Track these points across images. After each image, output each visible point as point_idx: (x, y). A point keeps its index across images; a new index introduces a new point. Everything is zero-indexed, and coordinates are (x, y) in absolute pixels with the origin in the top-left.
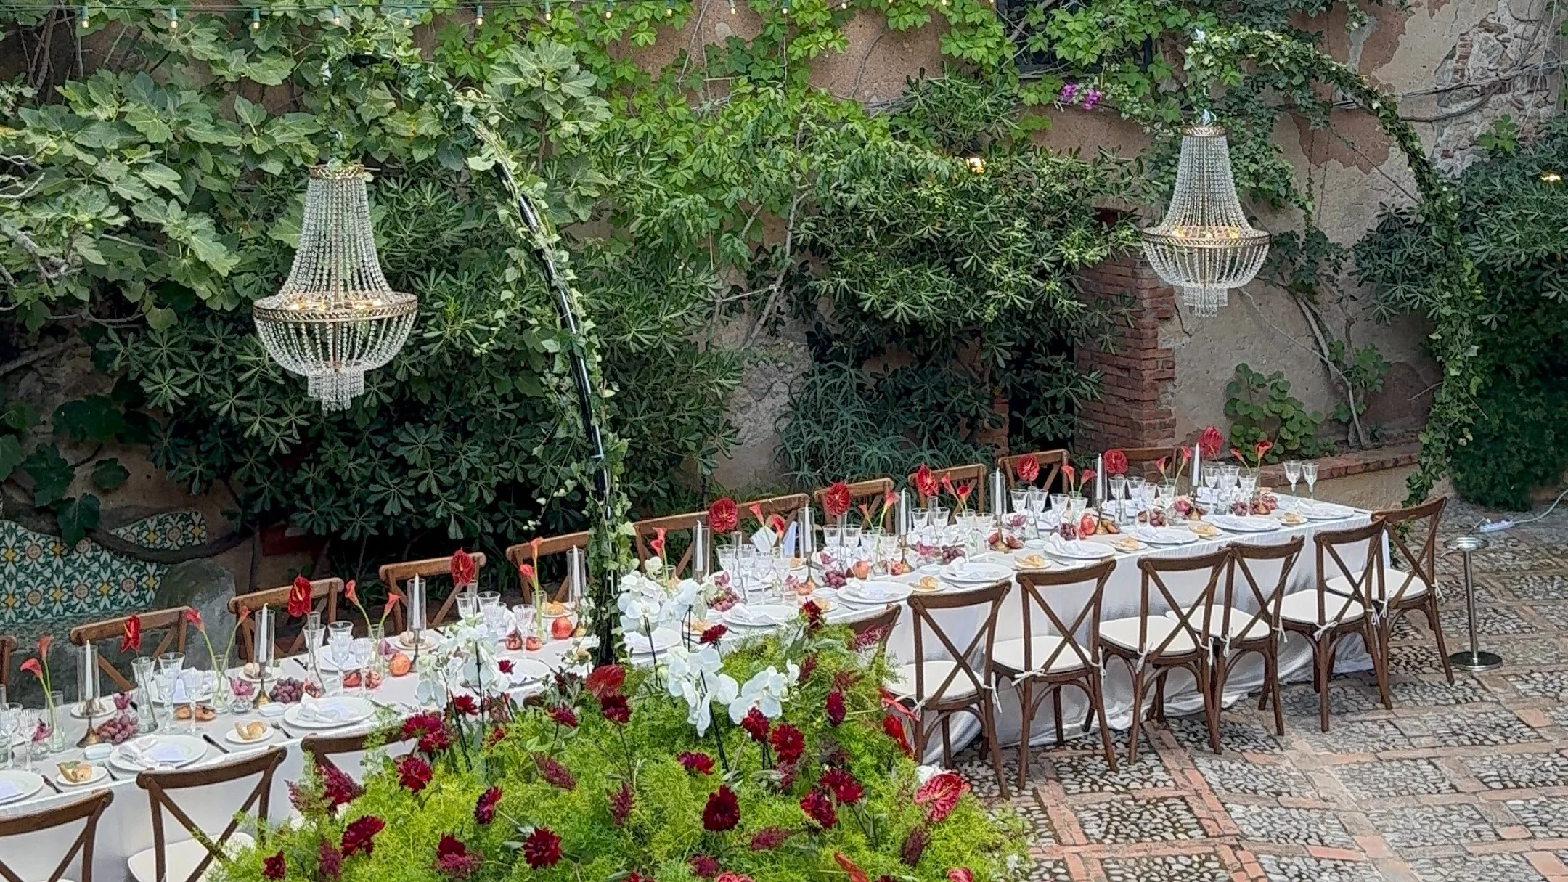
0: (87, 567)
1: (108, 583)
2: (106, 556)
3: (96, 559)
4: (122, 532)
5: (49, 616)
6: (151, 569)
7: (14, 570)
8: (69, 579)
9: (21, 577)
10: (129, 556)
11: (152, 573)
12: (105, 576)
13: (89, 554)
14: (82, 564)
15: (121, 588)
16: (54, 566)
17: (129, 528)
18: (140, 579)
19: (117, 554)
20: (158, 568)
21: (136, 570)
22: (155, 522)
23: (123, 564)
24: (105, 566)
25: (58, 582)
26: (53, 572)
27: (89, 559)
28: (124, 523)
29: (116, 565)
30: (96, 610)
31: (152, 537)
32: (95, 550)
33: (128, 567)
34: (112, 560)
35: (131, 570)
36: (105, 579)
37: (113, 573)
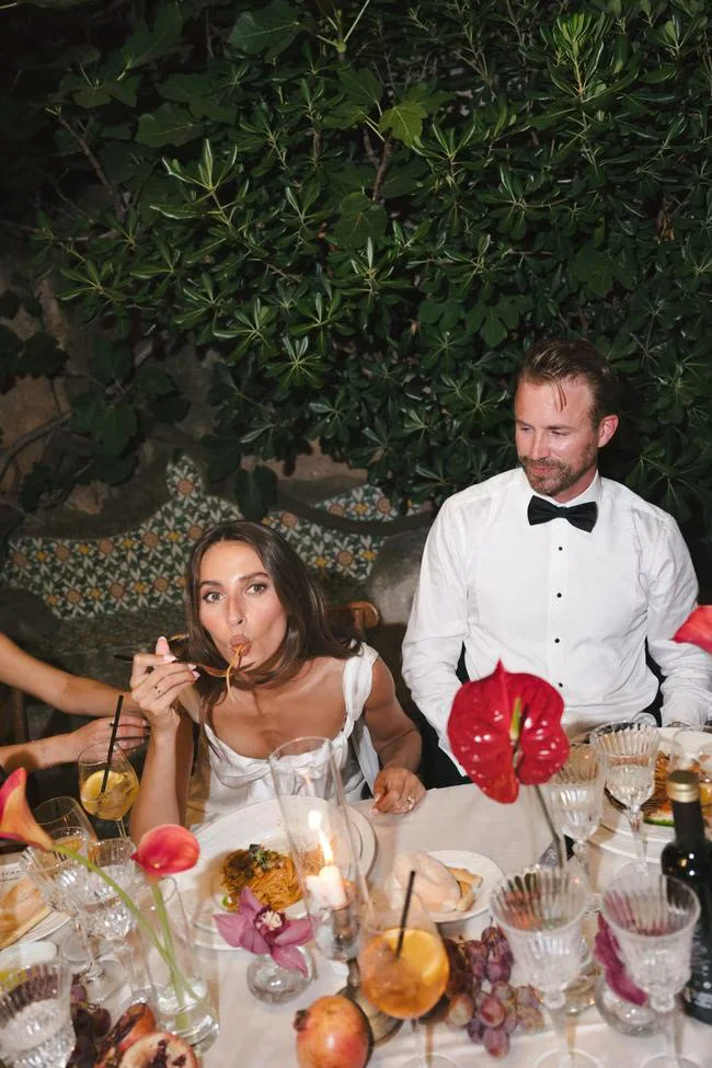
0: (299, 541)
1: (323, 556)
2: (315, 529)
3: (307, 532)
4: (327, 504)
6: (367, 541)
10: (340, 529)
11: (367, 545)
13: (298, 528)
15: (337, 561)
17: (334, 500)
18: (356, 552)
19: (326, 527)
20: (373, 542)
21: (350, 543)
22: (361, 492)
23: (335, 536)
24: (317, 539)
27: (300, 533)
28: (330, 495)
29: (328, 538)
31: (360, 508)
32: (303, 524)
33: (342, 540)
34: (323, 532)
35: (346, 543)
36: (320, 552)
37: (327, 546)
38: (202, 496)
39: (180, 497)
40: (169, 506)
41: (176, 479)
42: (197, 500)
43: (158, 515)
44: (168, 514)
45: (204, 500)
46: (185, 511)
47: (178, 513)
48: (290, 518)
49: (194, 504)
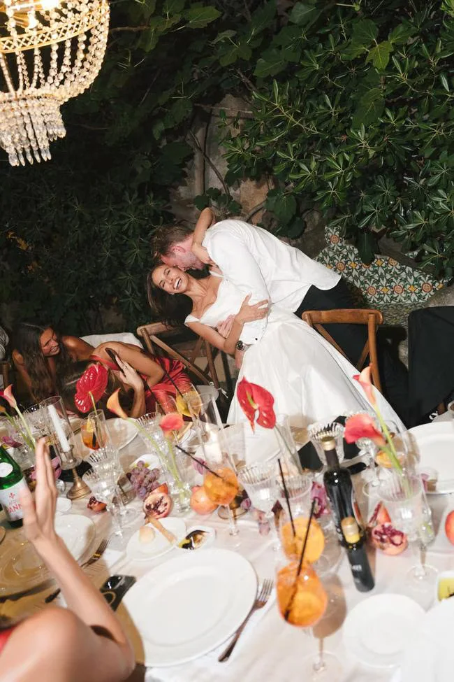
0: (399, 275)
1: (413, 285)
2: (409, 269)
3: (404, 270)
5: (382, 302)
7: (357, 274)
8: (389, 281)
9: (362, 278)
10: (424, 270)
12: (411, 281)
13: (399, 267)
14: (395, 273)
15: (422, 289)
16: (379, 273)
18: (433, 284)
21: (430, 278)
23: (421, 274)
24: (410, 275)
25: (384, 282)
26: (379, 276)
27: (399, 270)
29: (416, 274)
30: (409, 302)
32: (401, 265)
33: (425, 277)
34: (413, 271)
35: (427, 278)
36: (411, 283)
37: (416, 280)
38: (344, 245)
39: (332, 245)
40: (326, 250)
41: (330, 234)
42: (341, 247)
43: (321, 255)
44: (326, 254)
45: (345, 247)
46: (335, 253)
47: (331, 254)
48: (393, 262)
49: (340, 250)
